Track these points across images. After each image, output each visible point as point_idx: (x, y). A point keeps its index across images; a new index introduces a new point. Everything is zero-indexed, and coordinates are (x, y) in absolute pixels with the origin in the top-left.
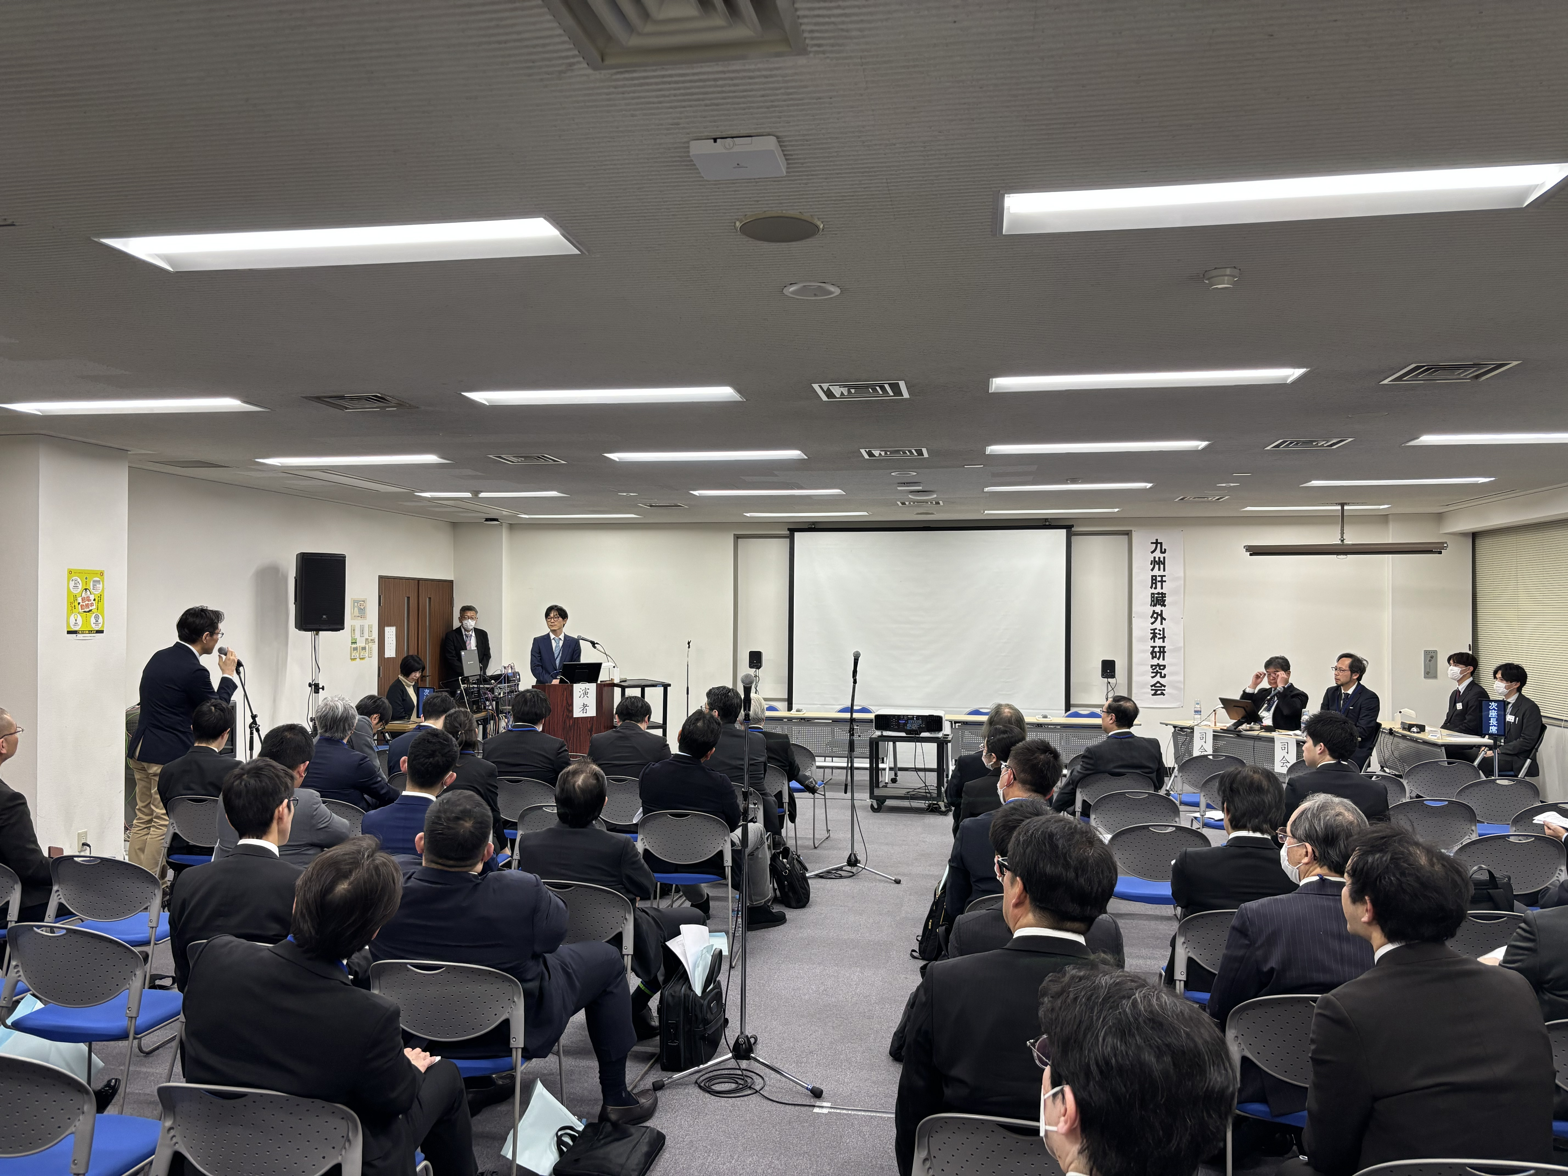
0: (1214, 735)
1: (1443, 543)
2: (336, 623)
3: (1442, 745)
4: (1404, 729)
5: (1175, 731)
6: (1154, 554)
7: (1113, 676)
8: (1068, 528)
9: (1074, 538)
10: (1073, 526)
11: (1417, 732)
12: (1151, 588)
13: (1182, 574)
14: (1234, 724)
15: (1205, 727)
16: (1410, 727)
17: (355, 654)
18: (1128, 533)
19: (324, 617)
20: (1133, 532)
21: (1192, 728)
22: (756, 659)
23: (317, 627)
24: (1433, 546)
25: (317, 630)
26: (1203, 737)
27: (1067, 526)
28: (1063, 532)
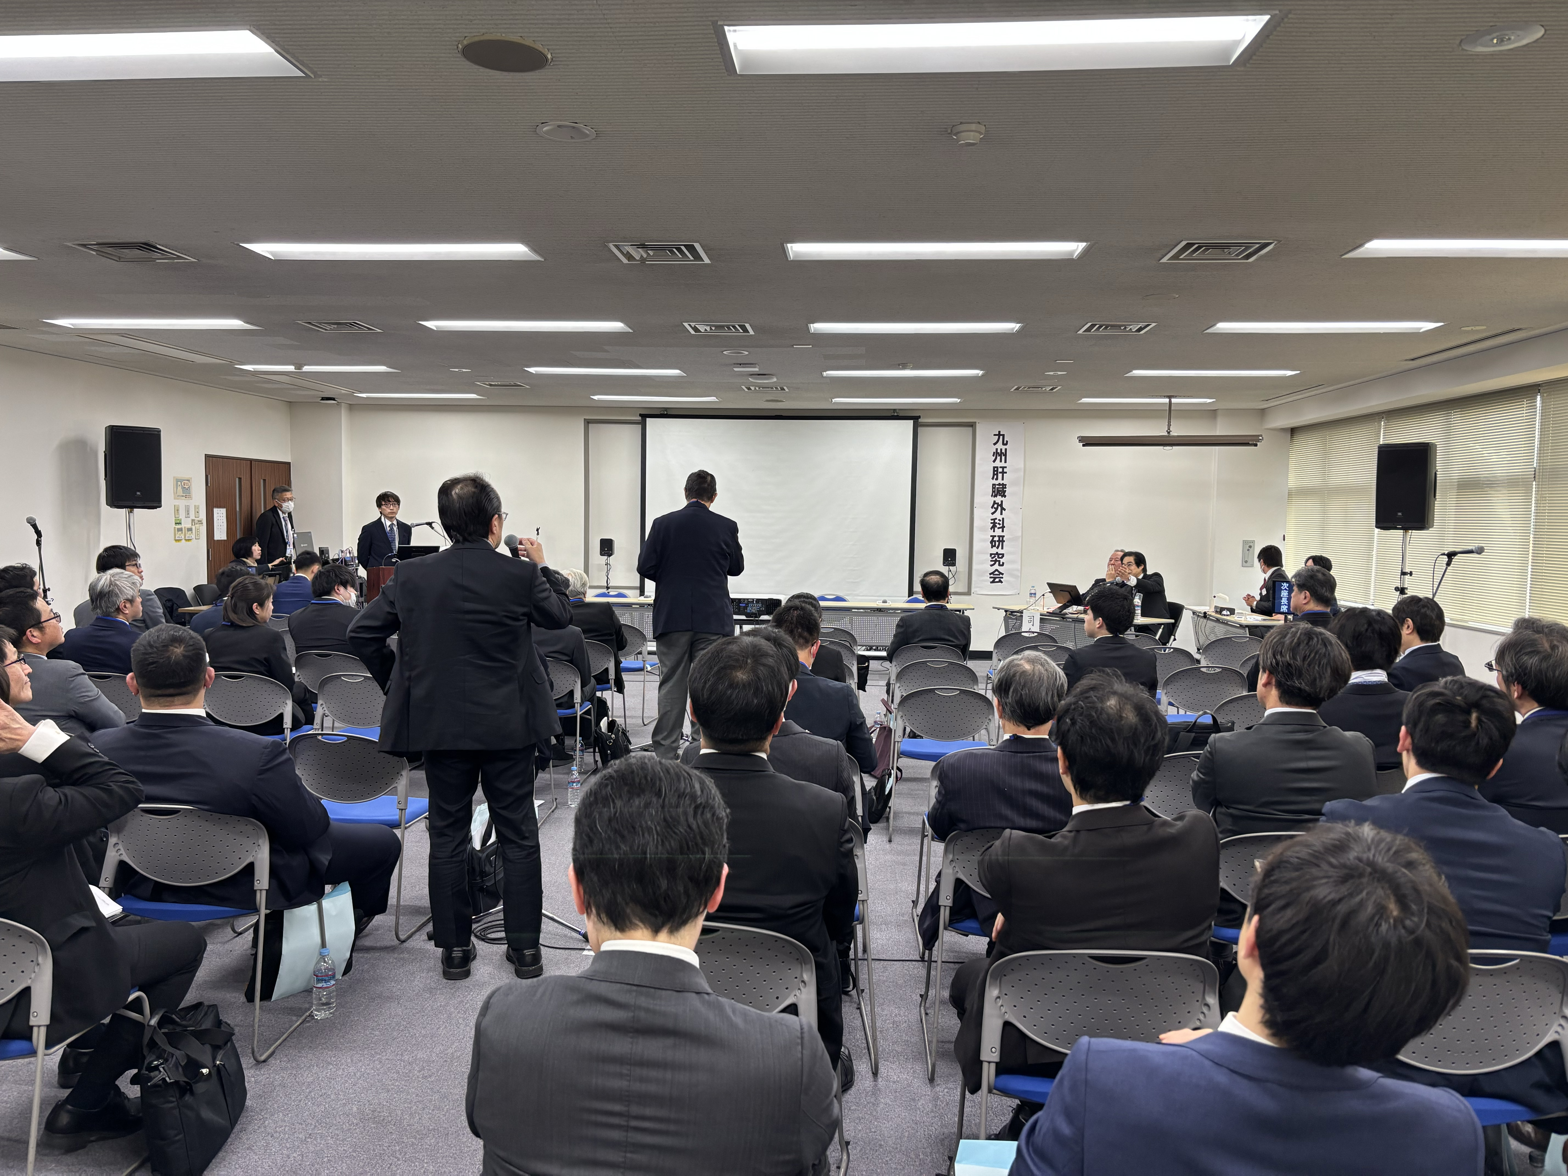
0: (1041, 619)
1: (1259, 436)
2: (152, 500)
3: (1247, 626)
4: (1216, 612)
5: (1006, 615)
6: (997, 446)
7: (954, 564)
8: (915, 419)
9: (920, 429)
10: (919, 417)
11: (1227, 615)
12: (993, 479)
13: (1022, 466)
14: (1059, 608)
15: (1032, 611)
16: (1222, 609)
17: (179, 535)
18: (972, 425)
19: (138, 493)
20: (977, 424)
21: (1021, 612)
22: (607, 547)
23: (130, 504)
24: (1249, 438)
25: (131, 508)
26: (1031, 620)
27: (913, 417)
28: (910, 423)
